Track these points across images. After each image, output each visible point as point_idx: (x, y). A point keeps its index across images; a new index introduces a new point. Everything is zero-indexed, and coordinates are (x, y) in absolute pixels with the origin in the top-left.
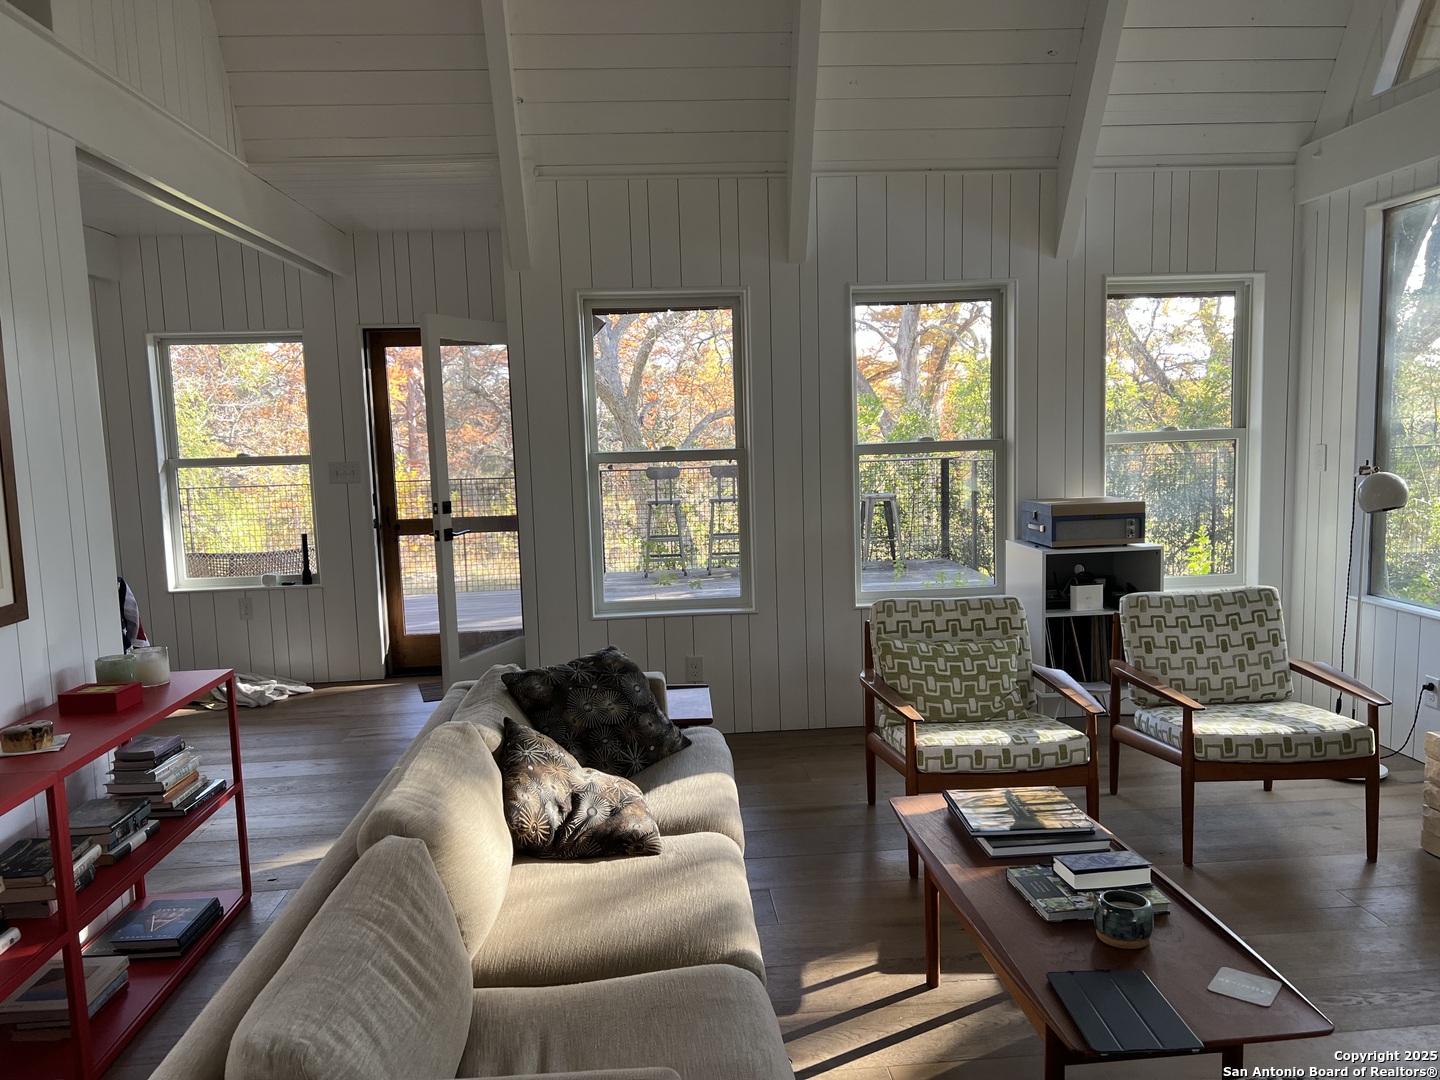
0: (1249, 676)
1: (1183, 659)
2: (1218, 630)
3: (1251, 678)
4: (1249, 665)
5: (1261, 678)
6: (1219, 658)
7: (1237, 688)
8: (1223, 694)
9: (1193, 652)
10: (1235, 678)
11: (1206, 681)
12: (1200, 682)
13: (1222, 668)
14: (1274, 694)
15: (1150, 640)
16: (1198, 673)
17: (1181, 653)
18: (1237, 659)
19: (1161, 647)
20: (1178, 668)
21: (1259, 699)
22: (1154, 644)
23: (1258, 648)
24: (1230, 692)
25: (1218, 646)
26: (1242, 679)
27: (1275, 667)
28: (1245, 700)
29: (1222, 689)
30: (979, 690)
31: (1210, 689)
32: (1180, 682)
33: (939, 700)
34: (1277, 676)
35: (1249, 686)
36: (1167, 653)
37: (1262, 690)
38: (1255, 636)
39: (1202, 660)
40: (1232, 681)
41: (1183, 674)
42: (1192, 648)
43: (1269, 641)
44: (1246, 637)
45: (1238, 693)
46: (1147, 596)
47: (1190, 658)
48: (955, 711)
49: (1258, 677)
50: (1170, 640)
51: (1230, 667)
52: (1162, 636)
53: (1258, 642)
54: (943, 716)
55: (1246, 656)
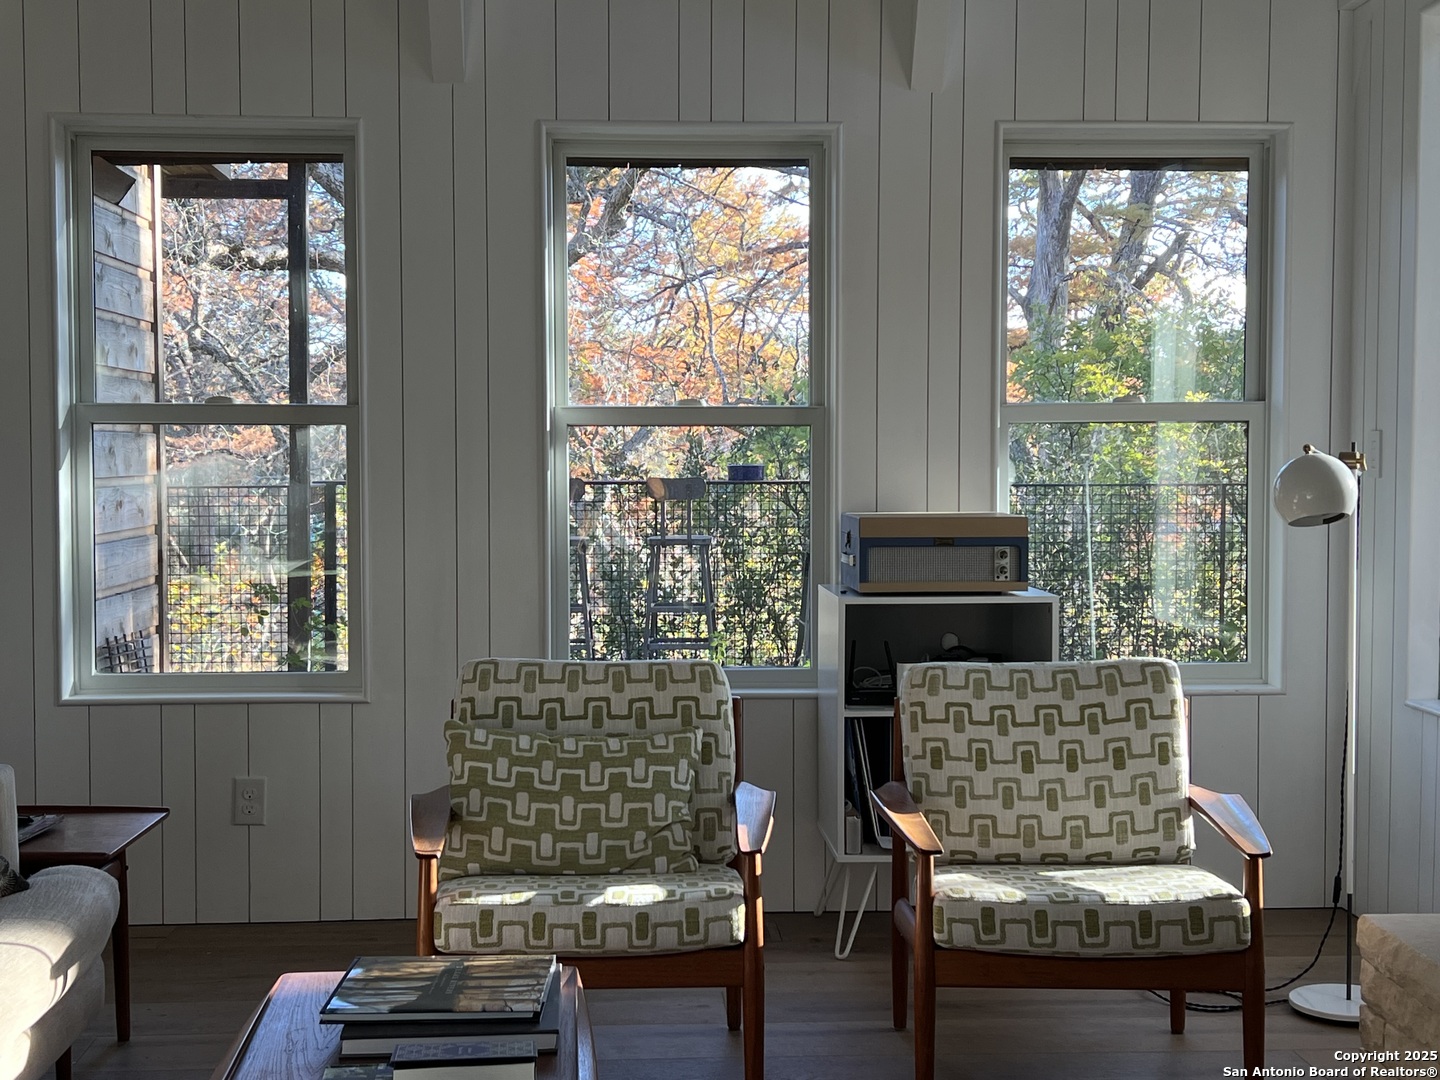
0: (1112, 816)
1: (996, 781)
2: (1063, 733)
3: (1116, 819)
4: (1114, 795)
5: (1132, 819)
6: (1061, 781)
7: (1089, 835)
8: (1064, 846)
9: (1015, 770)
10: (1086, 819)
11: (1034, 822)
12: (1024, 822)
13: (1065, 798)
14: (1156, 850)
15: (940, 744)
16: (1022, 808)
17: (994, 771)
18: (1093, 785)
19: (959, 759)
20: (987, 797)
21: (1129, 856)
22: (947, 751)
23: (1133, 766)
24: (1076, 844)
25: (1060, 761)
26: (1099, 820)
27: (1158, 802)
28: (1104, 859)
29: (1062, 837)
30: (609, 819)
31: (1042, 837)
32: (989, 822)
33: (534, 834)
34: (1162, 817)
35: (1110, 834)
36: (968, 769)
37: (1134, 842)
38: (1129, 746)
39: (1030, 785)
40: (1080, 823)
41: (994, 807)
42: (1014, 761)
43: (1151, 755)
44: (1112, 746)
45: (1091, 846)
46: (944, 669)
47: (1009, 780)
48: (558, 854)
49: (1126, 818)
50: (975, 746)
51: (1078, 798)
52: (963, 738)
53: (1133, 756)
54: (535, 861)
55: (1110, 779)
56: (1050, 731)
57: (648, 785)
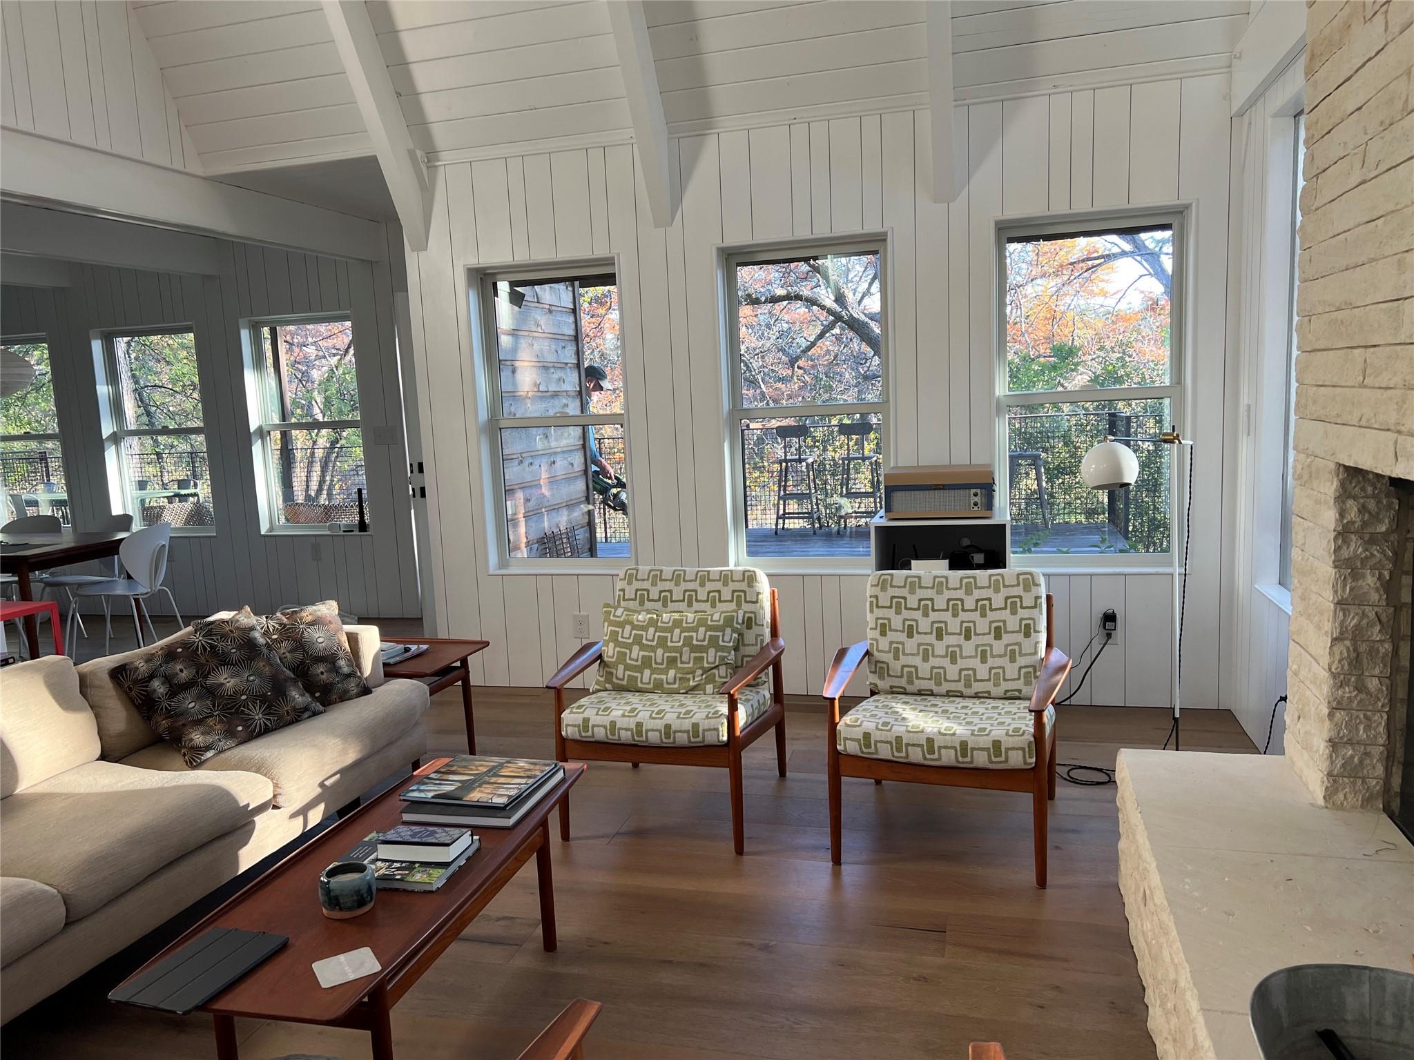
0: (991, 669)
1: (919, 645)
2: (963, 616)
3: (993, 671)
4: (993, 656)
5: (1004, 672)
6: (960, 646)
7: (976, 680)
8: (960, 687)
9: (932, 639)
10: (974, 670)
11: (941, 671)
12: (935, 671)
13: (962, 657)
14: (1020, 691)
15: (886, 621)
16: (934, 662)
17: (917, 638)
18: (980, 649)
19: (897, 631)
20: (913, 655)
21: (1002, 695)
22: (890, 626)
23: (1006, 638)
24: (968, 685)
25: (960, 634)
26: (982, 672)
27: (1022, 661)
28: (986, 695)
29: (959, 681)
30: (682, 663)
31: (946, 680)
32: (913, 670)
33: (640, 669)
34: (1023, 671)
35: (989, 680)
36: (903, 637)
37: (1005, 686)
38: (1005, 625)
39: (940, 648)
40: (971, 672)
41: (917, 661)
42: (931, 633)
43: (1019, 631)
44: (994, 625)
45: (977, 687)
46: (892, 575)
47: (927, 644)
48: (652, 681)
49: (1000, 671)
50: (907, 623)
51: (970, 657)
52: (899, 619)
53: (1007, 632)
54: (640, 685)
55: (991, 646)
56: (955, 615)
57: (705, 643)
